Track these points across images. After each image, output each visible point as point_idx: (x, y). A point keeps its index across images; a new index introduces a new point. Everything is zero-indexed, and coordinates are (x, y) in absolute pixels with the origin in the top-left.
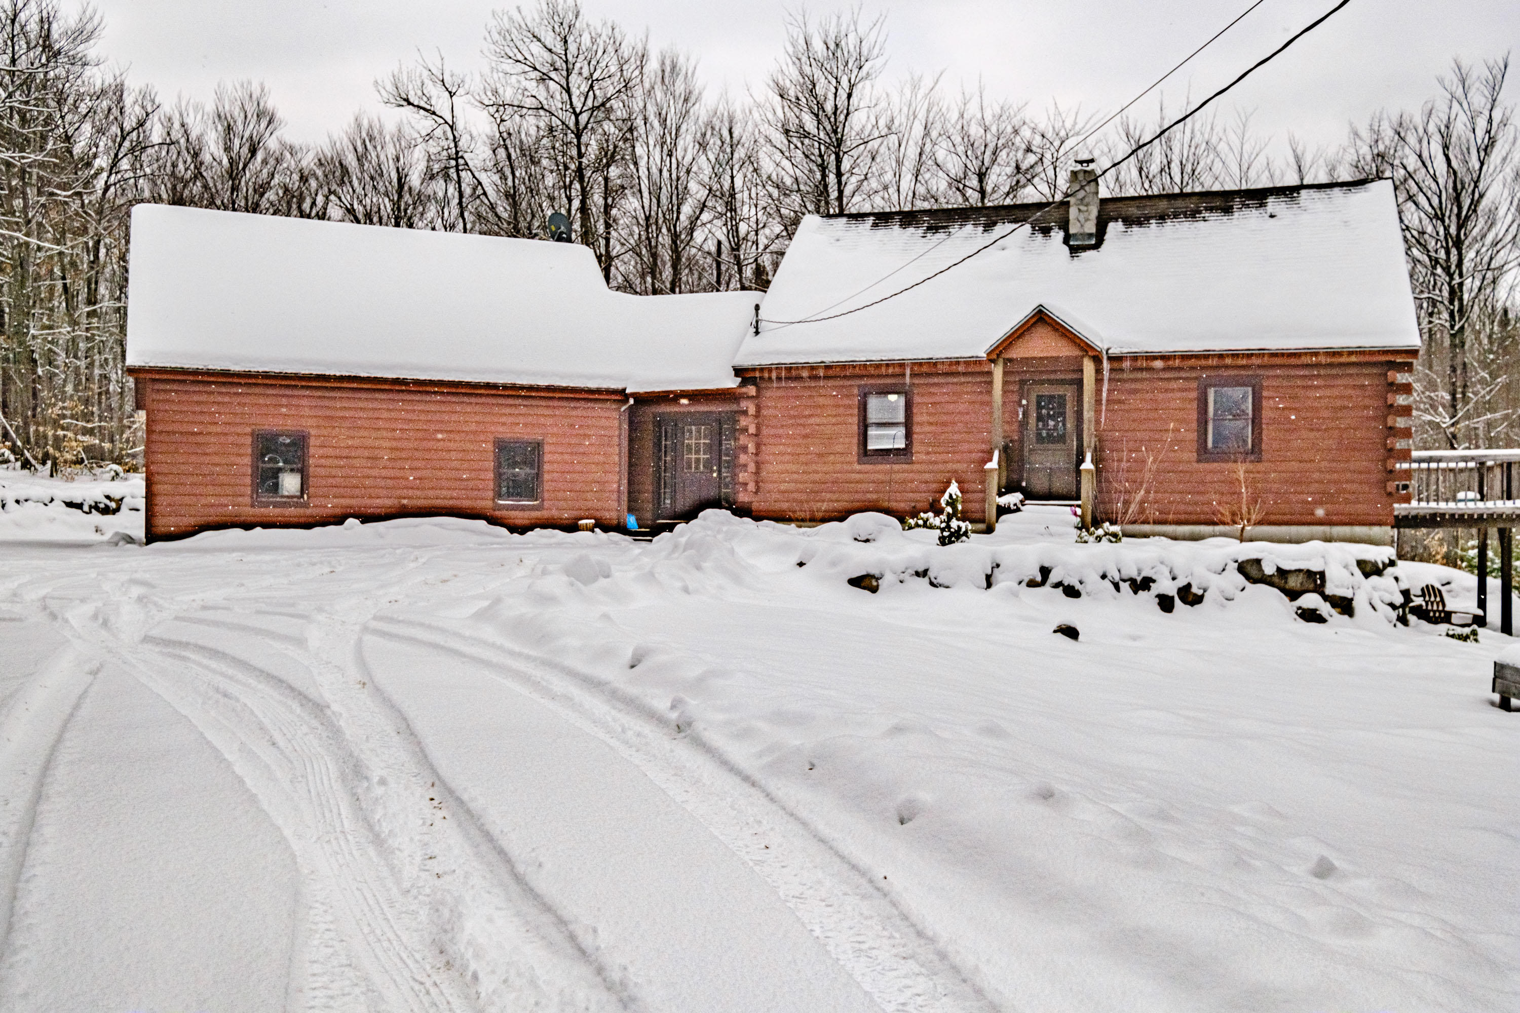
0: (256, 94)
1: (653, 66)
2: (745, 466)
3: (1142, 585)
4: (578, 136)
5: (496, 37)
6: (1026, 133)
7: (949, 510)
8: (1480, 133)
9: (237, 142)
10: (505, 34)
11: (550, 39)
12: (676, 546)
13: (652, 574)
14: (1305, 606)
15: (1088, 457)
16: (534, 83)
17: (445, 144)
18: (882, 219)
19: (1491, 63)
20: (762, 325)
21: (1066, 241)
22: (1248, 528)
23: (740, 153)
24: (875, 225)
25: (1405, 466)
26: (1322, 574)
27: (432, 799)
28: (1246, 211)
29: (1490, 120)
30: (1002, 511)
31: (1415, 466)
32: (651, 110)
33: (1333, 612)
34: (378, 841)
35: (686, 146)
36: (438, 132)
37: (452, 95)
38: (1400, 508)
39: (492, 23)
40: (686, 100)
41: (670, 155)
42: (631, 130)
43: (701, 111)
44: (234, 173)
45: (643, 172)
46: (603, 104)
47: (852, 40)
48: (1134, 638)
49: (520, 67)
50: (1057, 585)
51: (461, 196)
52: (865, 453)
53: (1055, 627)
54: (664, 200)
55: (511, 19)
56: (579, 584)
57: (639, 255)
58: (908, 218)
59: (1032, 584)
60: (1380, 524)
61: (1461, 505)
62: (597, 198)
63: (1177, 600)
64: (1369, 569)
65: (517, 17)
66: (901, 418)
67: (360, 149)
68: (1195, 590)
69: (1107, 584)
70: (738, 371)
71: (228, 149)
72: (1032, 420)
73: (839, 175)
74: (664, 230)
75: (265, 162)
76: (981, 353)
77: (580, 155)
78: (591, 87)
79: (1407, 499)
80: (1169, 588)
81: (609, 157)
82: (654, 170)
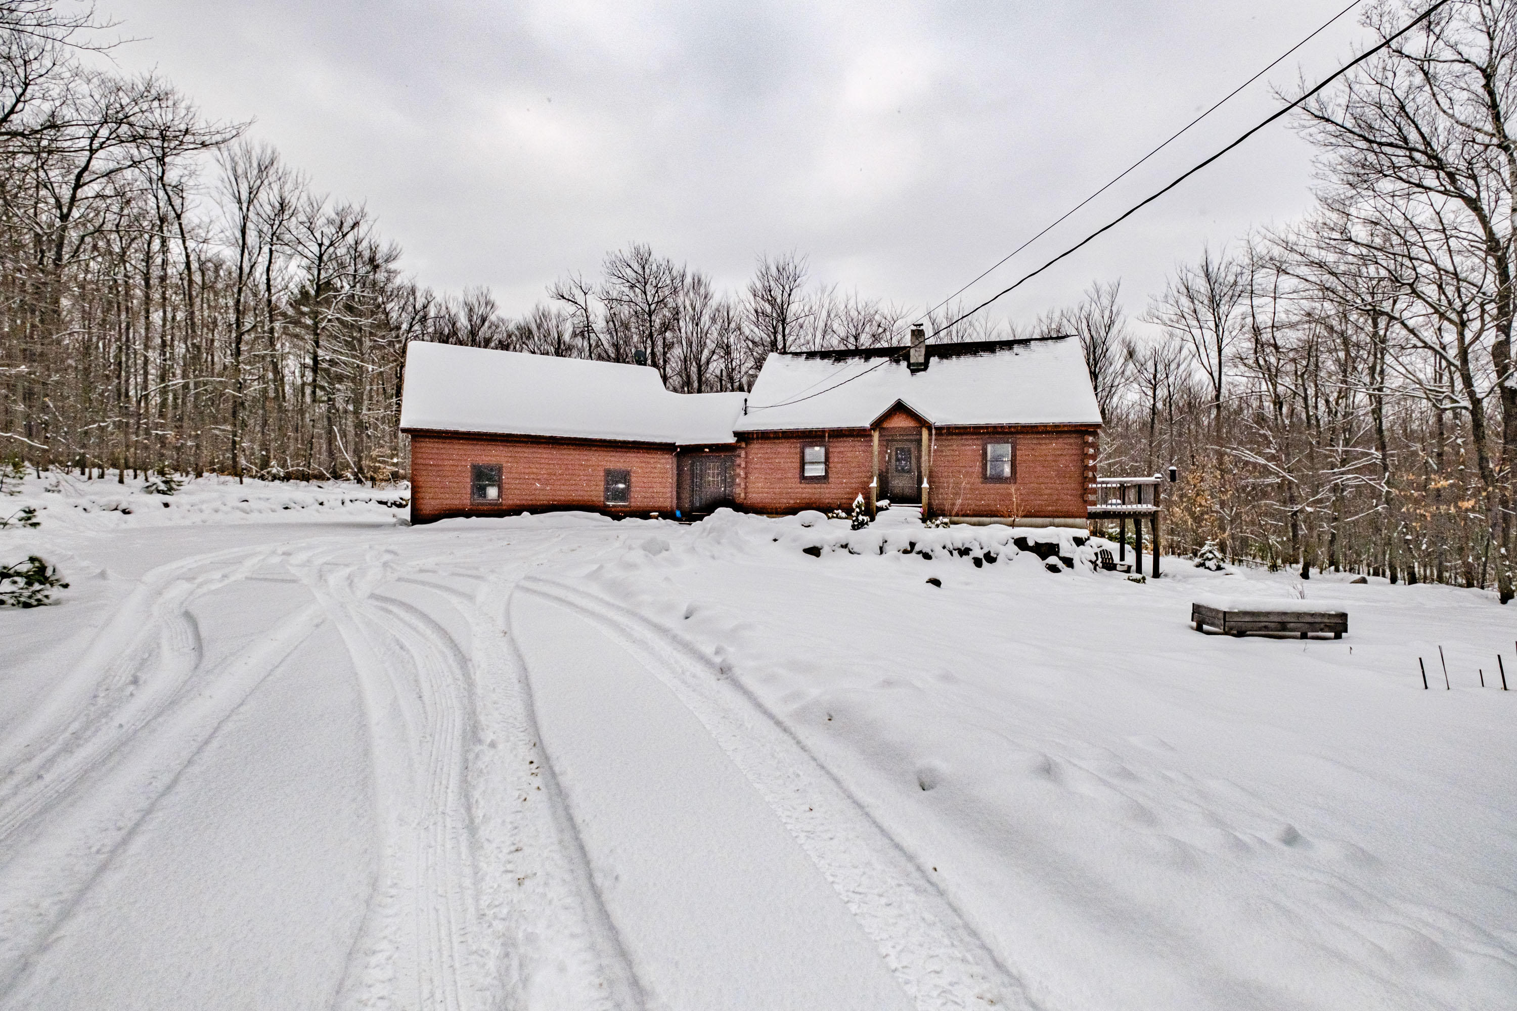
0: (485, 292)
1: (688, 280)
2: (739, 485)
3: (964, 552)
4: (650, 316)
5: (608, 265)
6: (877, 317)
7: (858, 510)
8: (1106, 318)
9: (475, 317)
10: (613, 263)
11: (636, 266)
12: (704, 529)
13: (693, 548)
14: (1050, 563)
15: (925, 480)
16: (628, 289)
17: (581, 319)
18: (811, 355)
19: (1111, 283)
20: (749, 410)
21: (908, 367)
22: (1017, 520)
23: (733, 325)
24: (807, 358)
25: (1094, 486)
26: (1058, 545)
27: (532, 762)
28: (1003, 352)
29: (1111, 311)
30: (880, 509)
31: (1099, 486)
32: (688, 303)
33: (1064, 566)
34: (472, 828)
35: (706, 319)
36: (578, 313)
37: (585, 293)
38: (1091, 509)
39: (606, 258)
40: (706, 297)
41: (697, 325)
42: (677, 313)
43: (713, 303)
44: (473, 333)
45: (684, 335)
46: (663, 300)
47: (791, 267)
48: (967, 584)
49: (620, 281)
50: (919, 553)
51: (590, 346)
52: (803, 478)
53: (927, 579)
54: (694, 349)
55: (616, 256)
56: (650, 555)
57: (681, 376)
58: (824, 355)
59: (905, 552)
60: (1080, 517)
61: (1109, 507)
62: (659, 349)
63: (984, 560)
64: (1079, 542)
65: (619, 255)
66: (823, 460)
67: (538, 321)
68: (992, 554)
69: (946, 552)
70: (736, 434)
71: (470, 321)
72: (893, 461)
73: (784, 336)
74: (694, 363)
75: (490, 327)
76: (867, 425)
77: (651, 326)
78: (657, 292)
79: (1095, 504)
80: (980, 554)
81: (665, 327)
82: (689, 334)
